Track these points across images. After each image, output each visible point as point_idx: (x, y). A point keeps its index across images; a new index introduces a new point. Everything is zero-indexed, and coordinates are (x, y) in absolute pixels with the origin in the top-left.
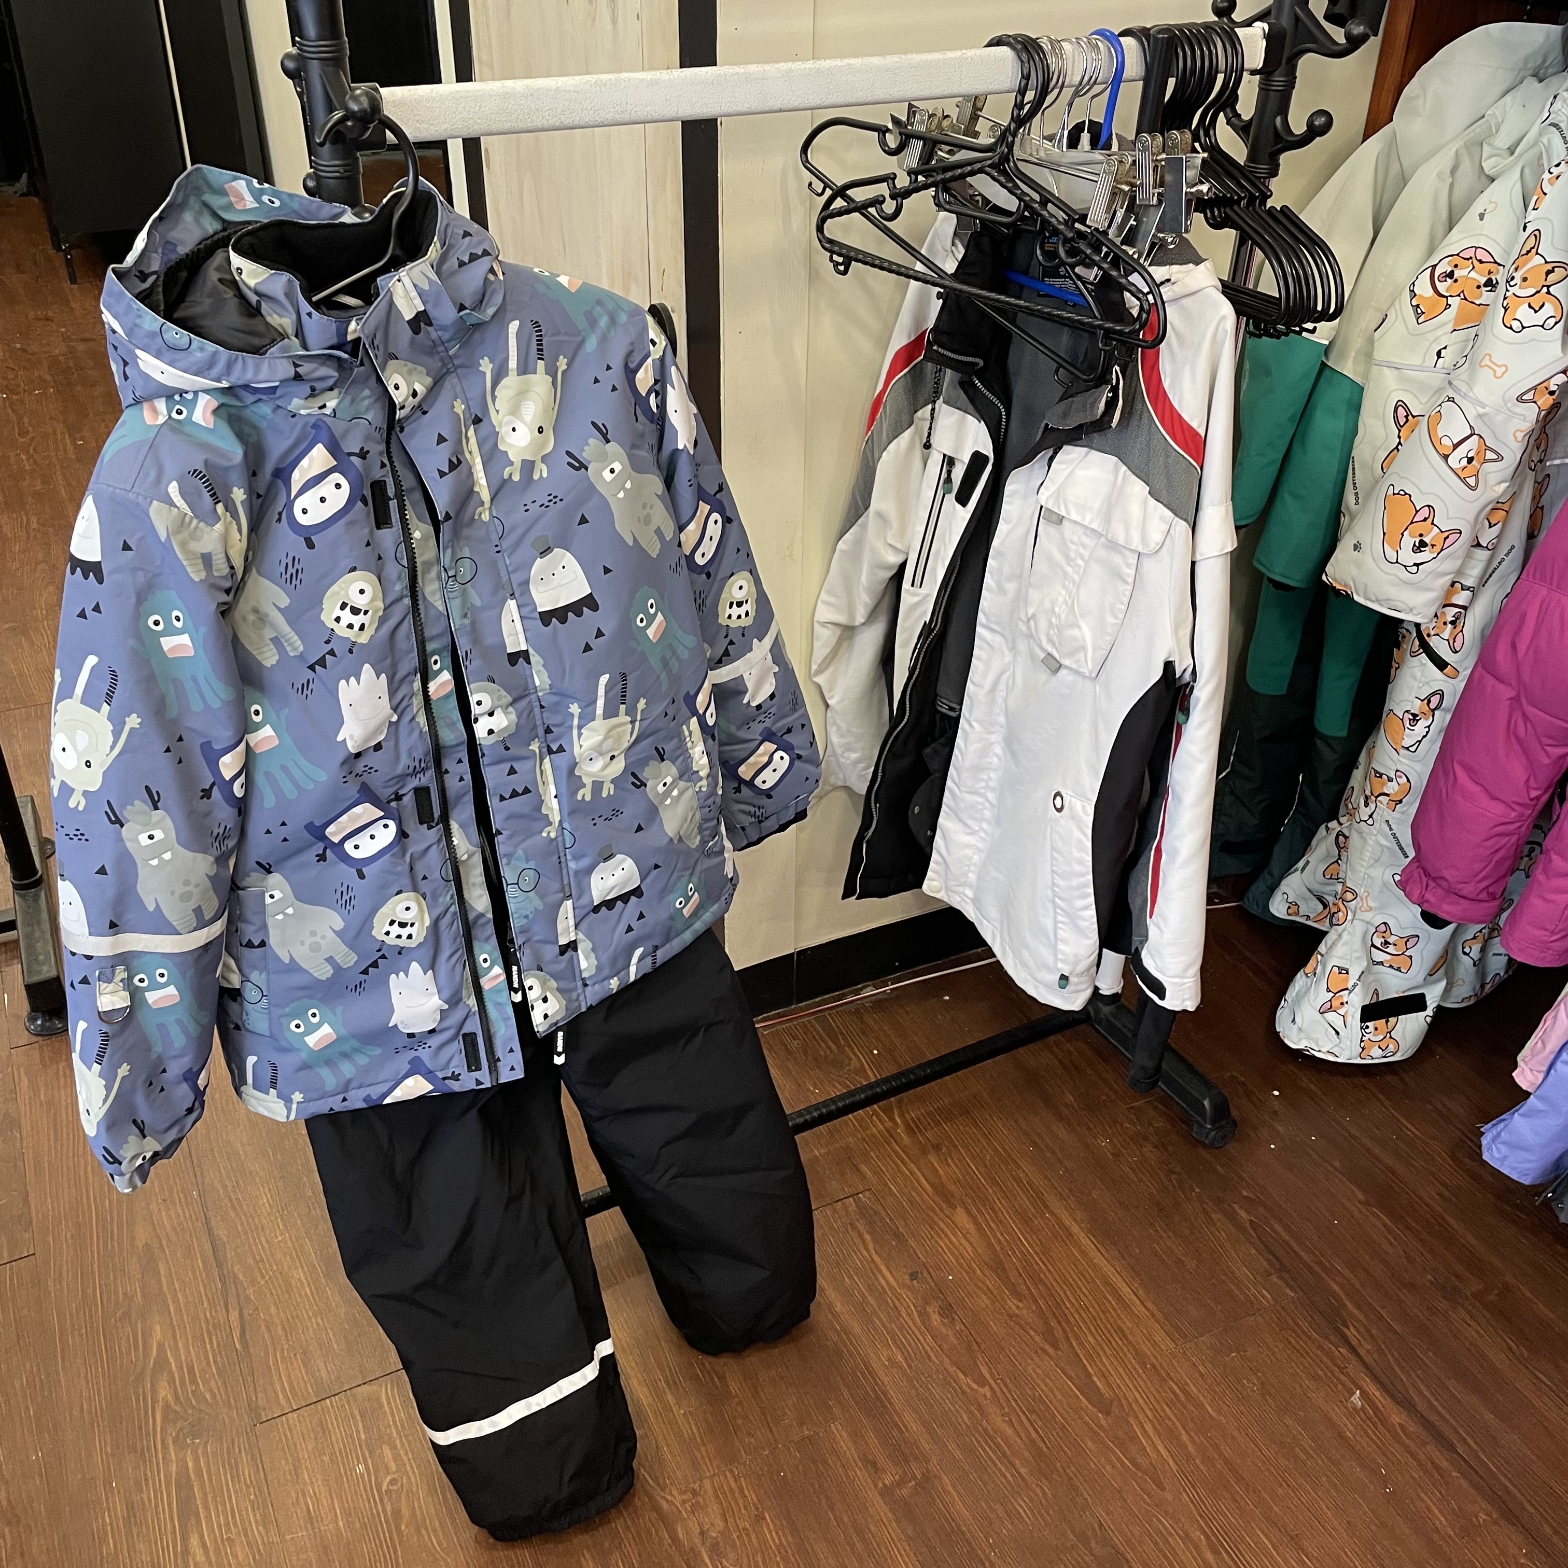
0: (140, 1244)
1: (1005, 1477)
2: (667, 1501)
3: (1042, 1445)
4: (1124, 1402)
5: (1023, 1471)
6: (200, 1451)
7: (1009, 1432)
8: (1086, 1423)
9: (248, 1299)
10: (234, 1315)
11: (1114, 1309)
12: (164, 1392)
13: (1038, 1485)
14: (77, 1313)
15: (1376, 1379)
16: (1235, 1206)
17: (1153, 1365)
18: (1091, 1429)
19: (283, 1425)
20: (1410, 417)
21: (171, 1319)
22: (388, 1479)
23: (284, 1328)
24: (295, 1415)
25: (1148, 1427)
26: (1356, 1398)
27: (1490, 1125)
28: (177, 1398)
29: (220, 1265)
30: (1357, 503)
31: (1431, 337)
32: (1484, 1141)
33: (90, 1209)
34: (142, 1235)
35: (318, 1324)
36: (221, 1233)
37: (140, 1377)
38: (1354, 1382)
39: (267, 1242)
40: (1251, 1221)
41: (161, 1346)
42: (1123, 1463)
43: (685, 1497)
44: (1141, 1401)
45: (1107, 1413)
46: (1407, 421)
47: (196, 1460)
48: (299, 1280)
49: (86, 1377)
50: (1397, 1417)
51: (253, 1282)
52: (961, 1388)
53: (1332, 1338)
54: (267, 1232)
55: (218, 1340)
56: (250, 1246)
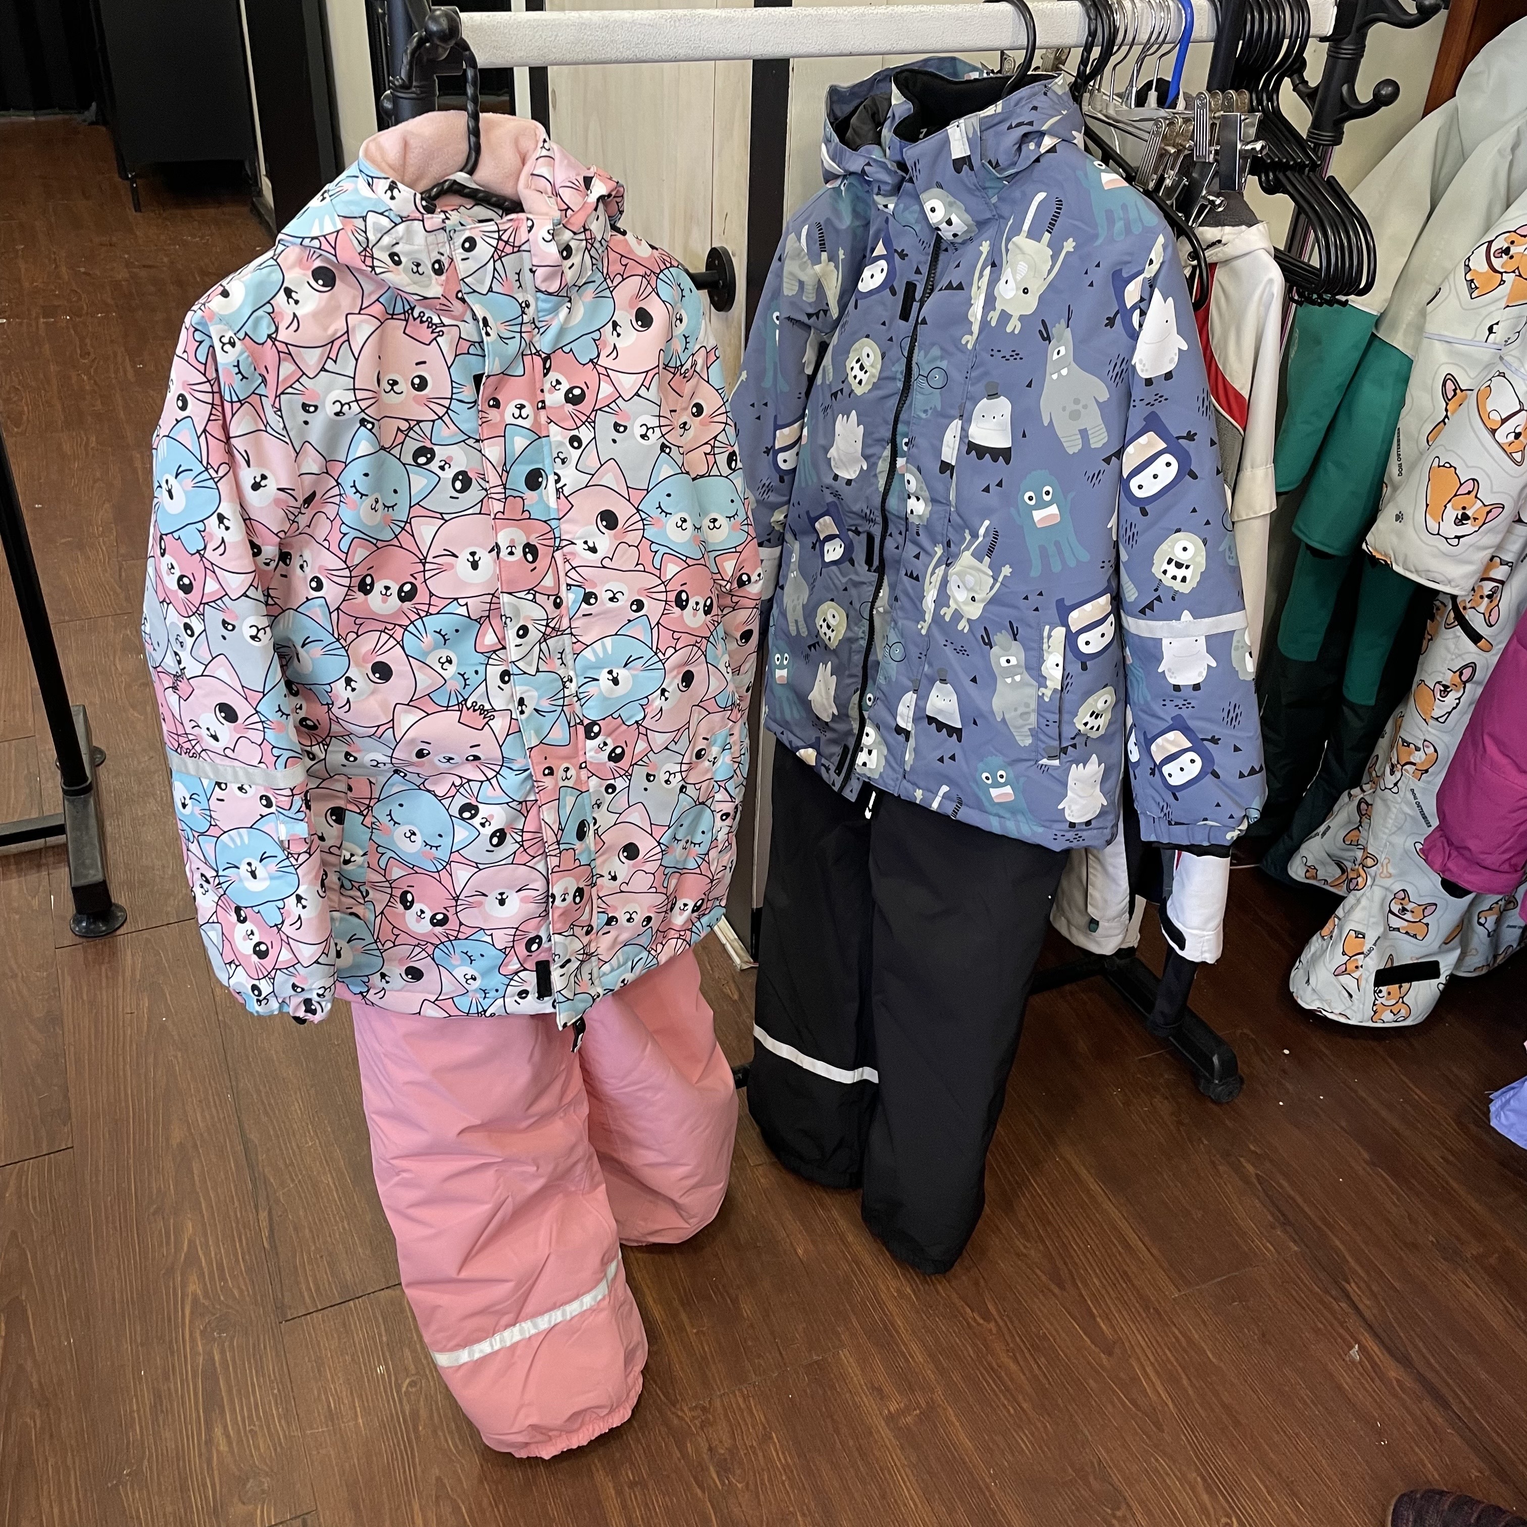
0: (174, 1142)
1: (1008, 1411)
2: (678, 1416)
3: (1044, 1381)
4: (1127, 1344)
5: (1025, 1406)
6: (227, 1344)
7: (1013, 1367)
8: (1089, 1363)
9: (278, 1201)
10: (263, 1215)
11: (1120, 1253)
12: (194, 1287)
13: (1039, 1420)
14: (112, 1206)
15: (1376, 1336)
16: (1242, 1159)
17: (1156, 1309)
18: (1092, 1367)
19: (307, 1324)
20: (1458, 391)
21: (203, 1216)
22: (408, 1381)
23: (311, 1231)
24: (320, 1314)
25: (1149, 1370)
26: (1355, 1351)
27: (1499, 1092)
28: (206, 1295)
29: (251, 1166)
30: (1400, 474)
31: (1484, 312)
32: (1493, 1108)
33: (127, 1107)
34: (177, 1134)
35: (344, 1228)
36: (254, 1136)
37: (170, 1271)
38: (1352, 1336)
39: (299, 1147)
40: (1257, 1175)
41: (190, 1242)
42: (1123, 1404)
43: (695, 1414)
44: (1143, 1343)
45: (1110, 1354)
46: (1455, 394)
47: (222, 1352)
48: (328, 1184)
49: (119, 1268)
50: (1394, 1371)
51: (283, 1184)
52: (968, 1323)
53: (1334, 1293)
54: (298, 1137)
55: (247, 1239)
56: (281, 1150)
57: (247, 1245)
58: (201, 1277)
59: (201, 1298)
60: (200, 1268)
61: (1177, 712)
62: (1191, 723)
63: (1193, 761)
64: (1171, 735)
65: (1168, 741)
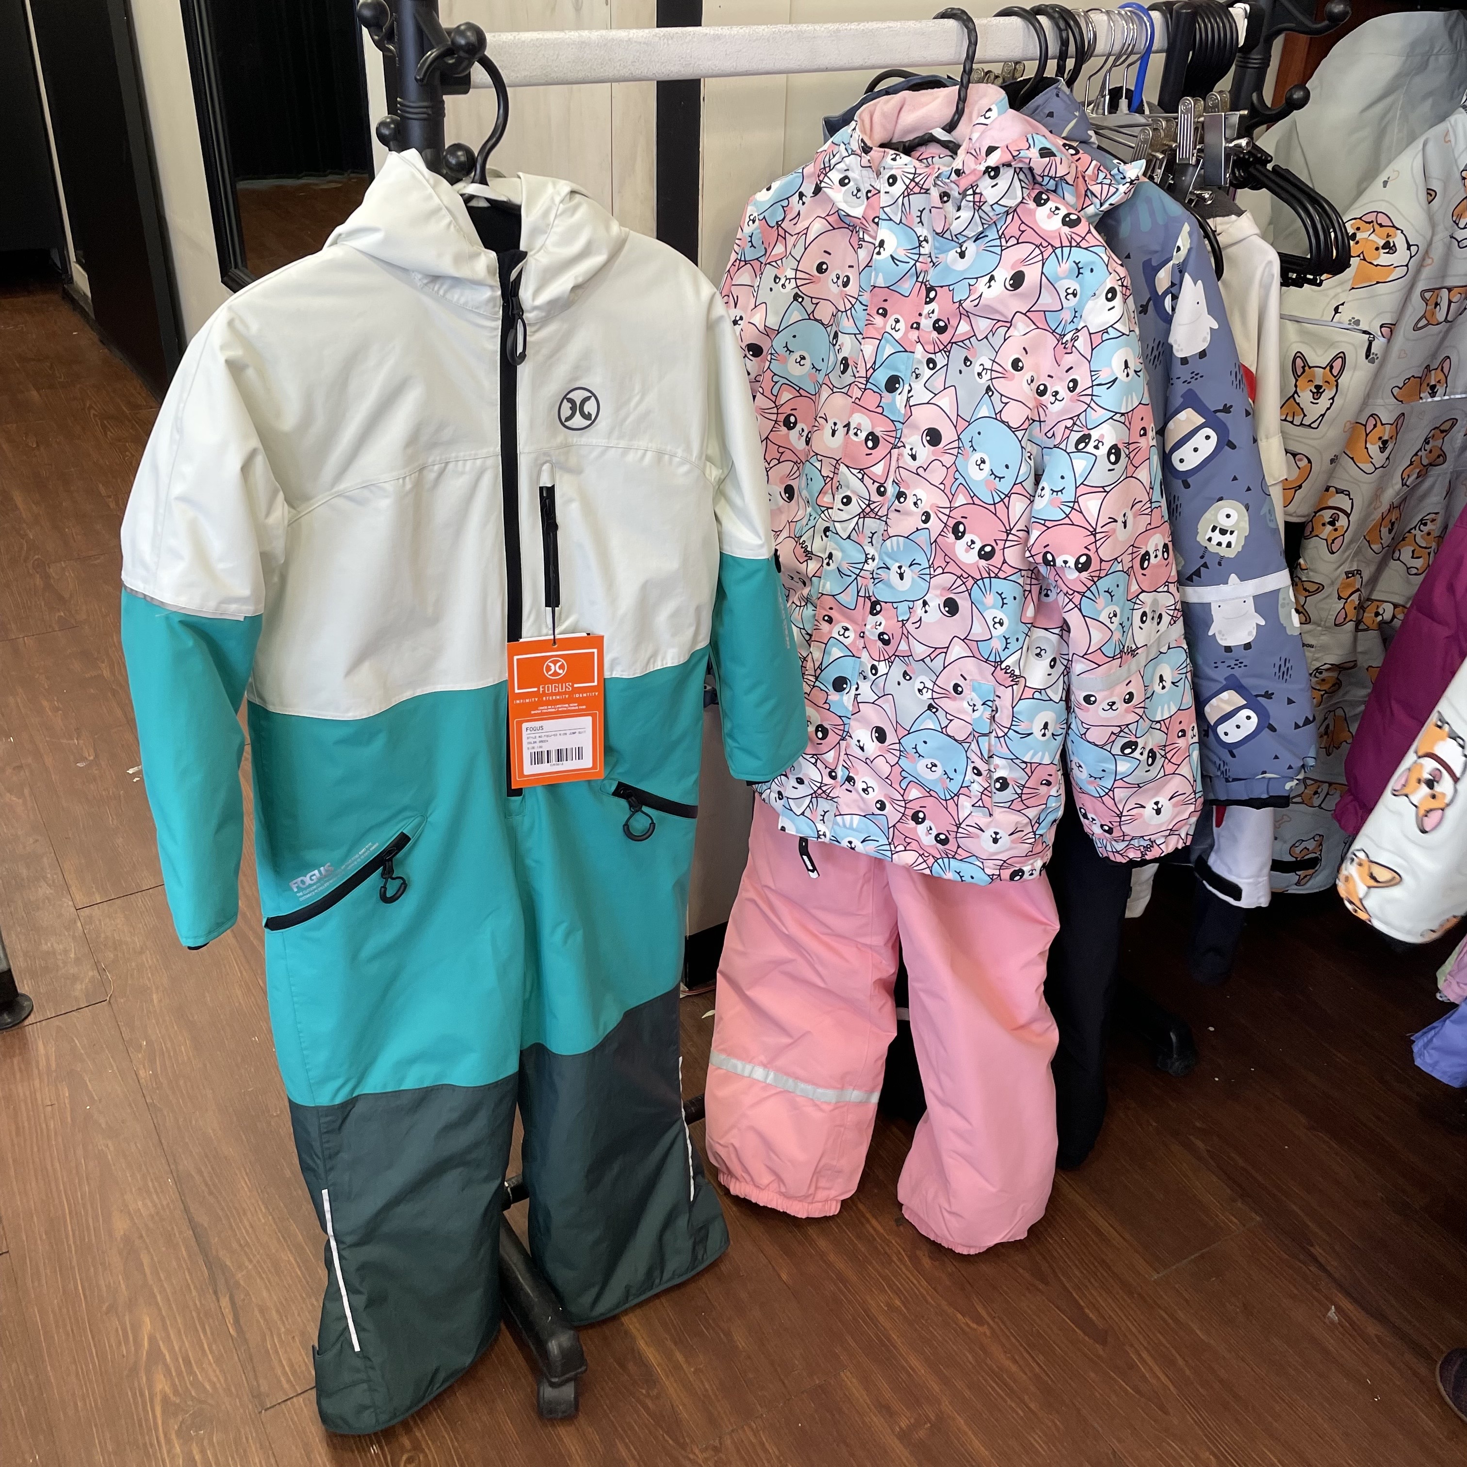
0: (119, 1233)
1: (1017, 1414)
2: (690, 1459)
3: (1046, 1378)
4: (1119, 1333)
5: (1032, 1406)
6: (206, 1442)
7: (1013, 1367)
8: (1086, 1355)
9: (237, 1283)
10: (225, 1302)
11: (1095, 1243)
12: (161, 1384)
13: (1048, 1418)
14: (60, 1309)
15: (1348, 1294)
16: (1192, 1137)
17: (1139, 1294)
18: (1090, 1359)
19: (289, 1411)
21: (160, 1310)
22: (404, 1458)
23: (278, 1311)
24: (301, 1399)
25: (1145, 1355)
26: (1332, 1313)
27: (1420, 1033)
28: (176, 1392)
29: (205, 1253)
32: (1416, 1049)
33: (61, 1202)
34: (120, 1225)
35: (313, 1305)
36: (203, 1219)
37: (134, 1370)
38: (1327, 1298)
39: (252, 1227)
40: (1208, 1150)
41: (152, 1339)
43: (705, 1455)
44: (1134, 1330)
45: (1104, 1343)
47: (203, 1451)
48: (289, 1261)
49: (77, 1374)
50: (1372, 1328)
51: (241, 1267)
52: (962, 1329)
53: (1302, 1257)
54: (249, 1216)
55: (211, 1328)
56: (233, 1231)
57: (212, 1334)
58: (168, 1373)
59: (171, 1395)
60: (166, 1365)
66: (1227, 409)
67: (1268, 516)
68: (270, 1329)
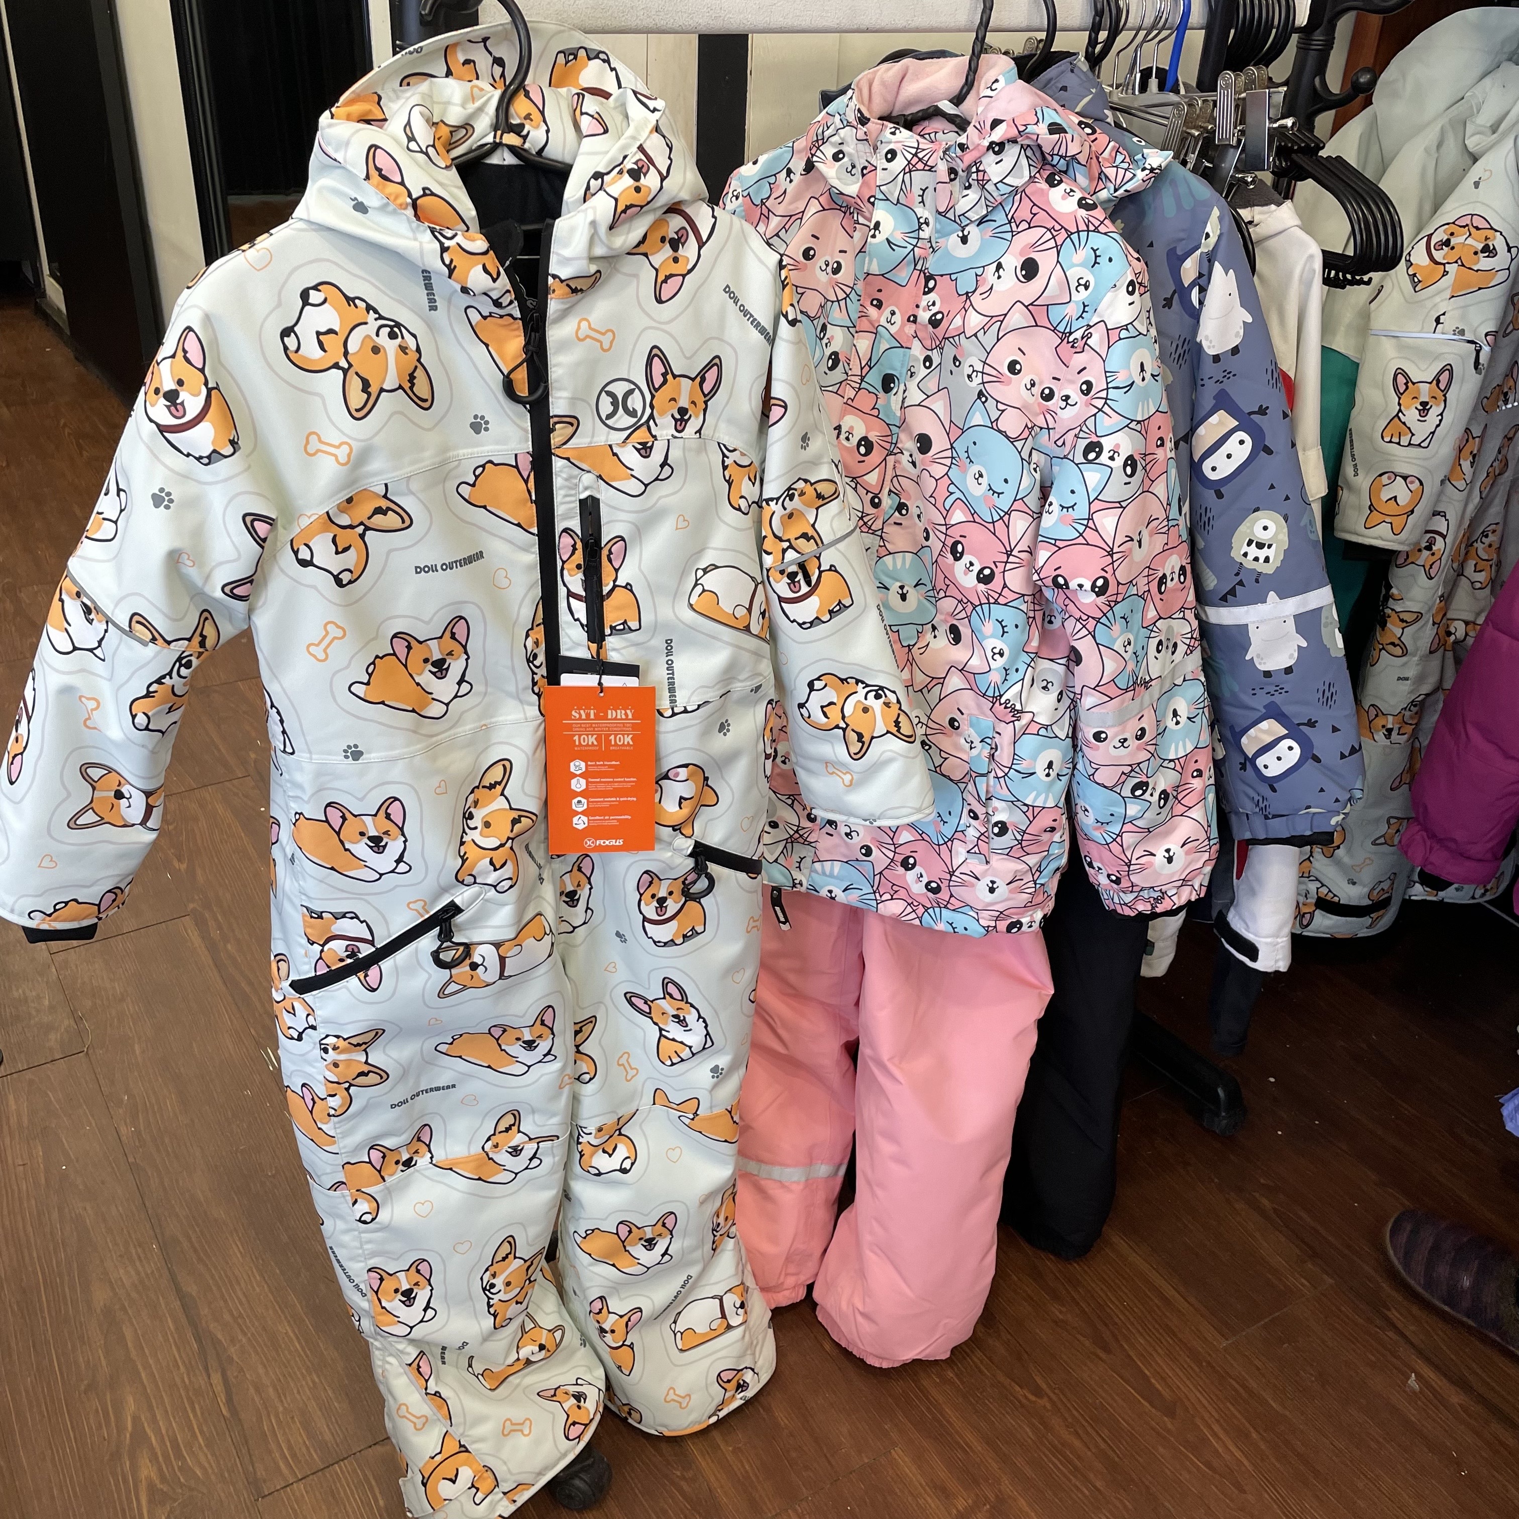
0: (98, 1306)
1: (1083, 1493)
3: (1112, 1454)
4: (1187, 1403)
5: (1098, 1484)
7: (1077, 1443)
8: (1153, 1429)
9: (230, 1359)
10: (216, 1378)
11: (1158, 1307)
12: (147, 1471)
13: (1116, 1498)
15: (1428, 1361)
16: (1256, 1194)
17: (1209, 1363)
18: (1158, 1433)
19: (288, 1498)
20: (1410, 384)
21: (145, 1388)
23: (275, 1389)
24: (301, 1485)
25: (1215, 1428)
26: (1412, 1381)
28: (163, 1479)
29: (194, 1324)
30: (1356, 474)
31: (1429, 304)
33: (35, 1272)
34: (100, 1296)
35: (313, 1382)
36: (191, 1289)
37: (116, 1456)
38: (1407, 1366)
39: (246, 1296)
40: (1275, 1209)
41: (136, 1419)
42: (1198, 1468)
44: (1203, 1400)
45: (1172, 1417)
46: (1407, 388)
48: (286, 1333)
49: (53, 1459)
50: (1456, 1398)
51: (234, 1341)
52: (1020, 1402)
53: (1378, 1322)
54: (243, 1284)
55: (201, 1408)
56: (225, 1301)
57: (202, 1414)
58: (154, 1458)
59: (157, 1482)
60: (151, 1448)
61: (1269, 699)
62: (1287, 709)
63: (1290, 748)
64: (1264, 725)
65: (1261, 730)
66: (1262, 411)
67: (1309, 527)
68: (266, 1408)
